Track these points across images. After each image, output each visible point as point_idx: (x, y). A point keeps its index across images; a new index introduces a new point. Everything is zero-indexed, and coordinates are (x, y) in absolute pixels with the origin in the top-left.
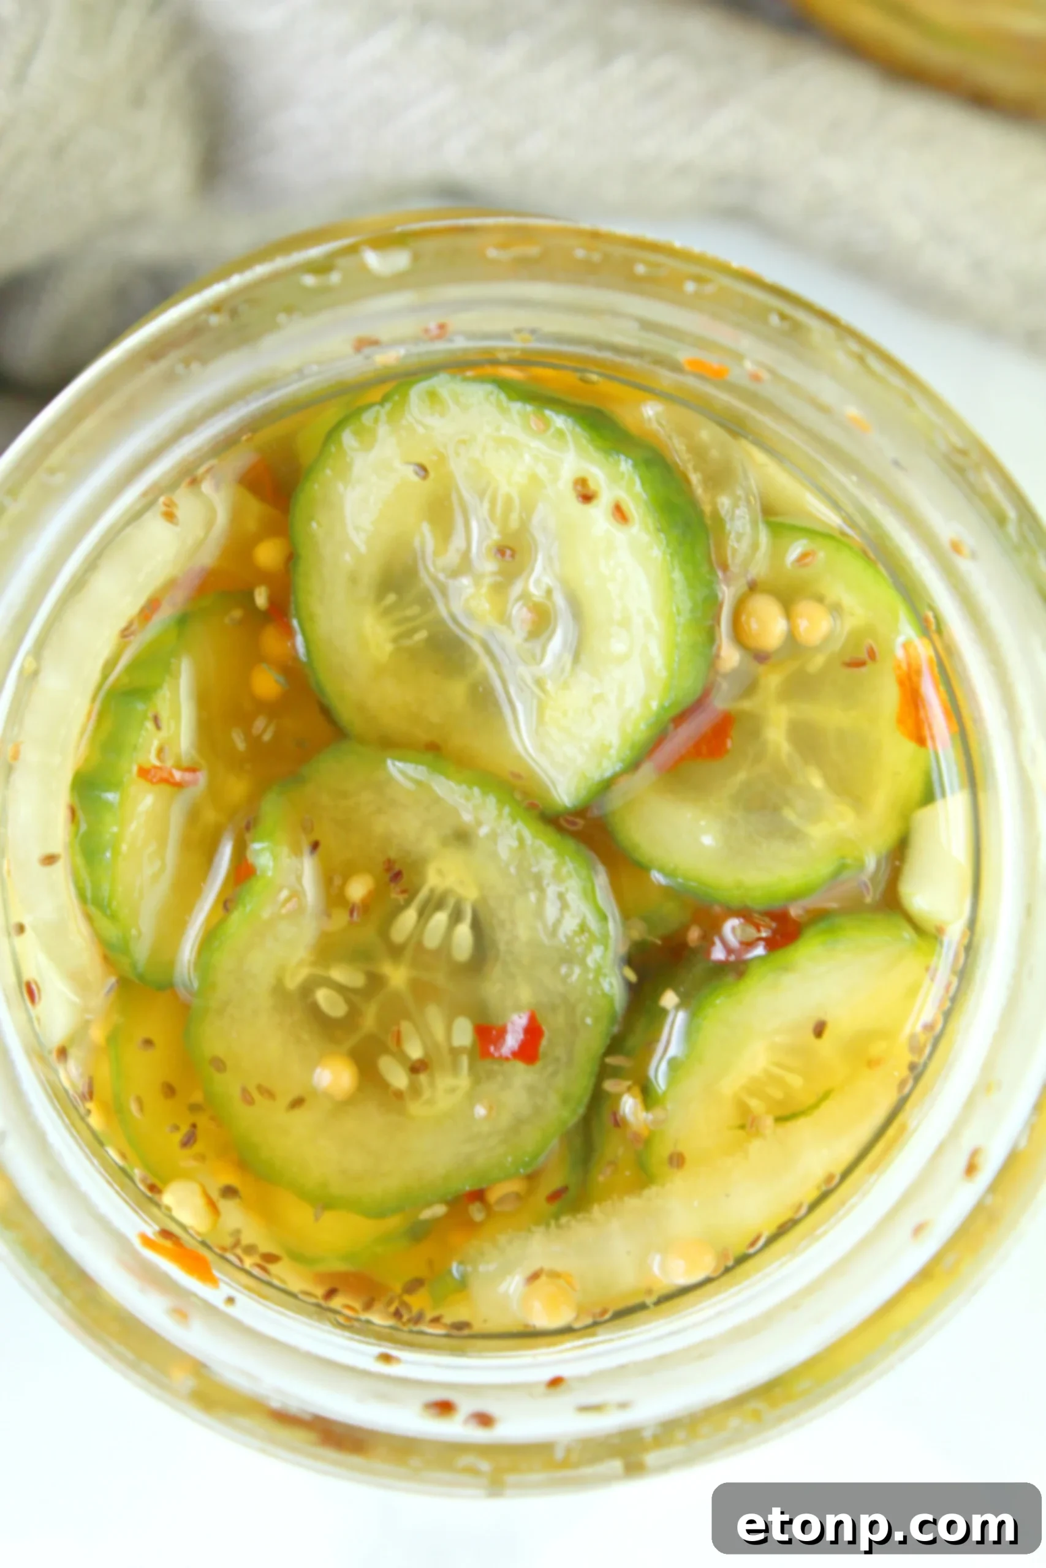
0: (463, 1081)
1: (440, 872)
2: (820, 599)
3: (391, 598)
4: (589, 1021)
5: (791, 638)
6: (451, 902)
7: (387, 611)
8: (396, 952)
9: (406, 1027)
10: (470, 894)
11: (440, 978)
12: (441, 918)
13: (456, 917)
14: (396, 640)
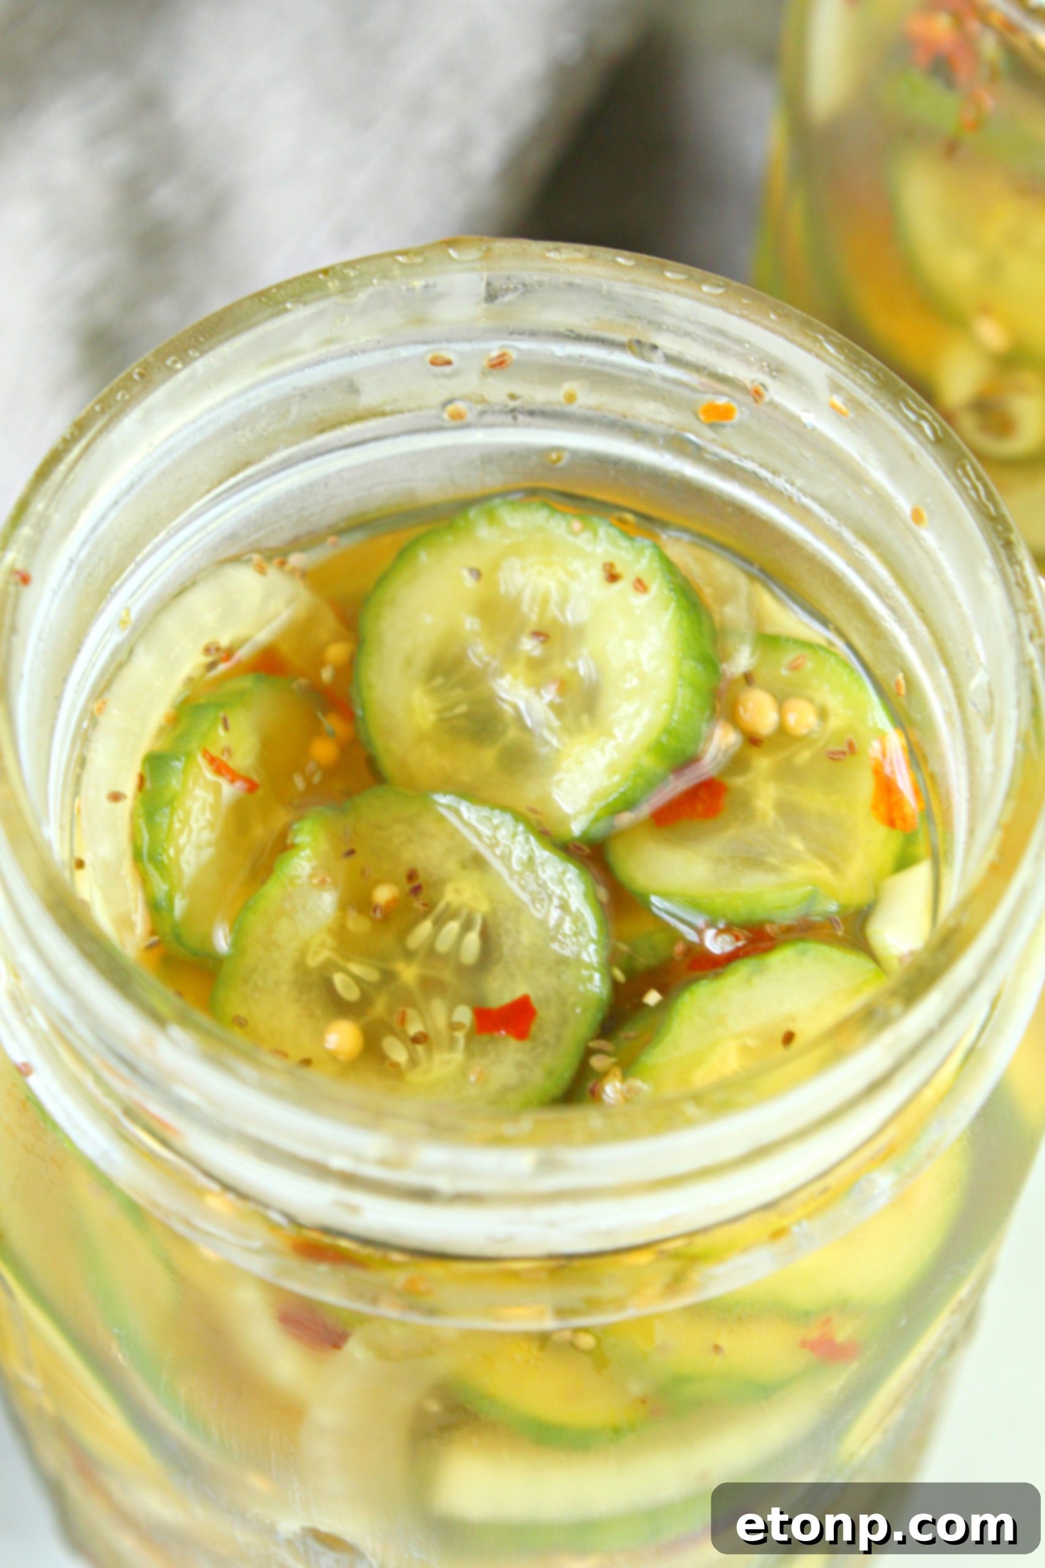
0: (458, 1056)
1: (457, 891)
2: (811, 700)
3: (439, 681)
4: (578, 1010)
5: (782, 730)
6: (465, 912)
7: (434, 692)
8: (409, 955)
9: (411, 1013)
10: (482, 907)
11: (447, 975)
12: (453, 927)
13: (467, 927)
14: (439, 712)
